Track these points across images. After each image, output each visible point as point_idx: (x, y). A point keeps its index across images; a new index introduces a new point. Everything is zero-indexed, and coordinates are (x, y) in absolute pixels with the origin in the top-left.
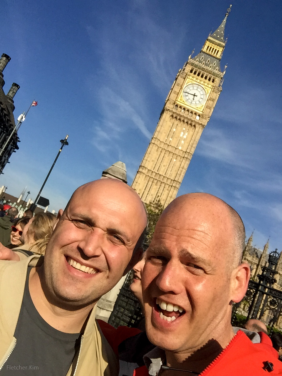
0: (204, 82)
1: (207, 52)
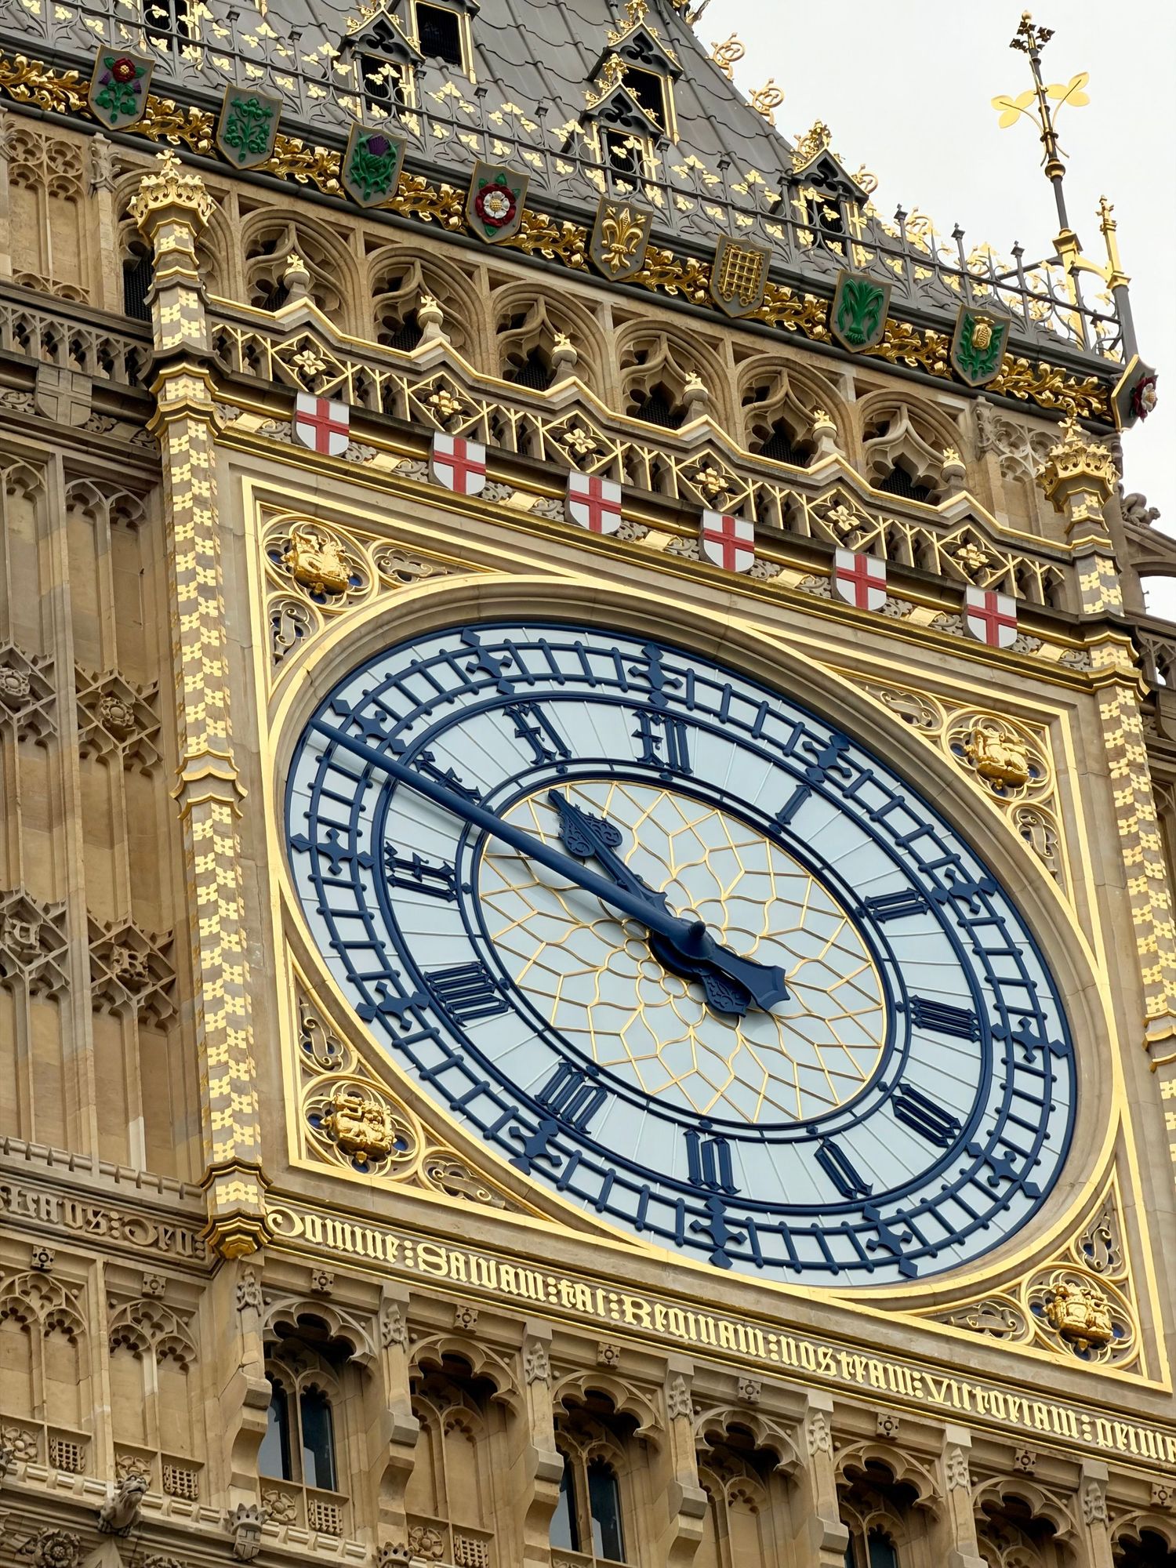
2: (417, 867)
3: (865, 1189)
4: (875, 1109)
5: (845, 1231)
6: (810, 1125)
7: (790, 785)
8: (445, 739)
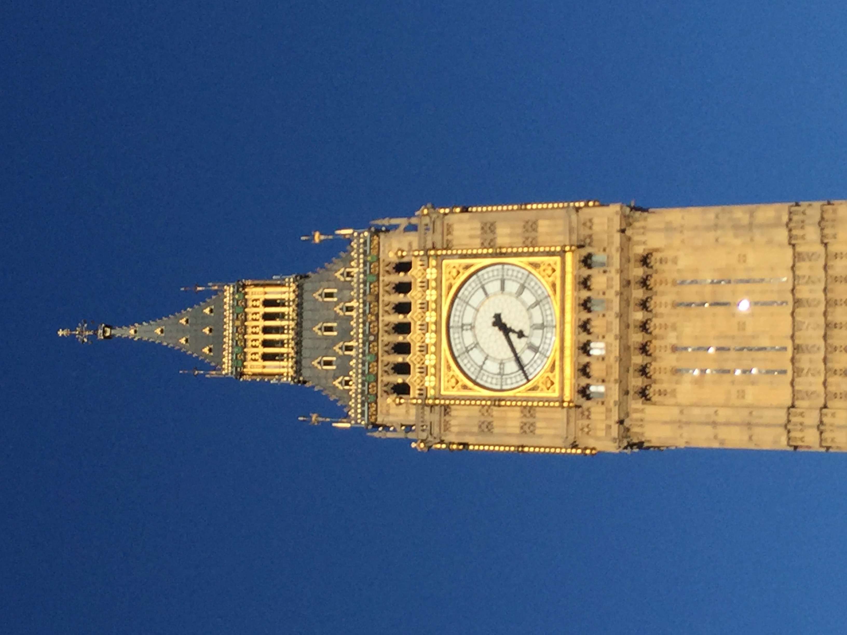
0: (425, 306)
1: (292, 353)
3: (535, 302)
4: (521, 298)
5: (544, 306)
6: (527, 310)
7: (468, 307)
8: (476, 362)
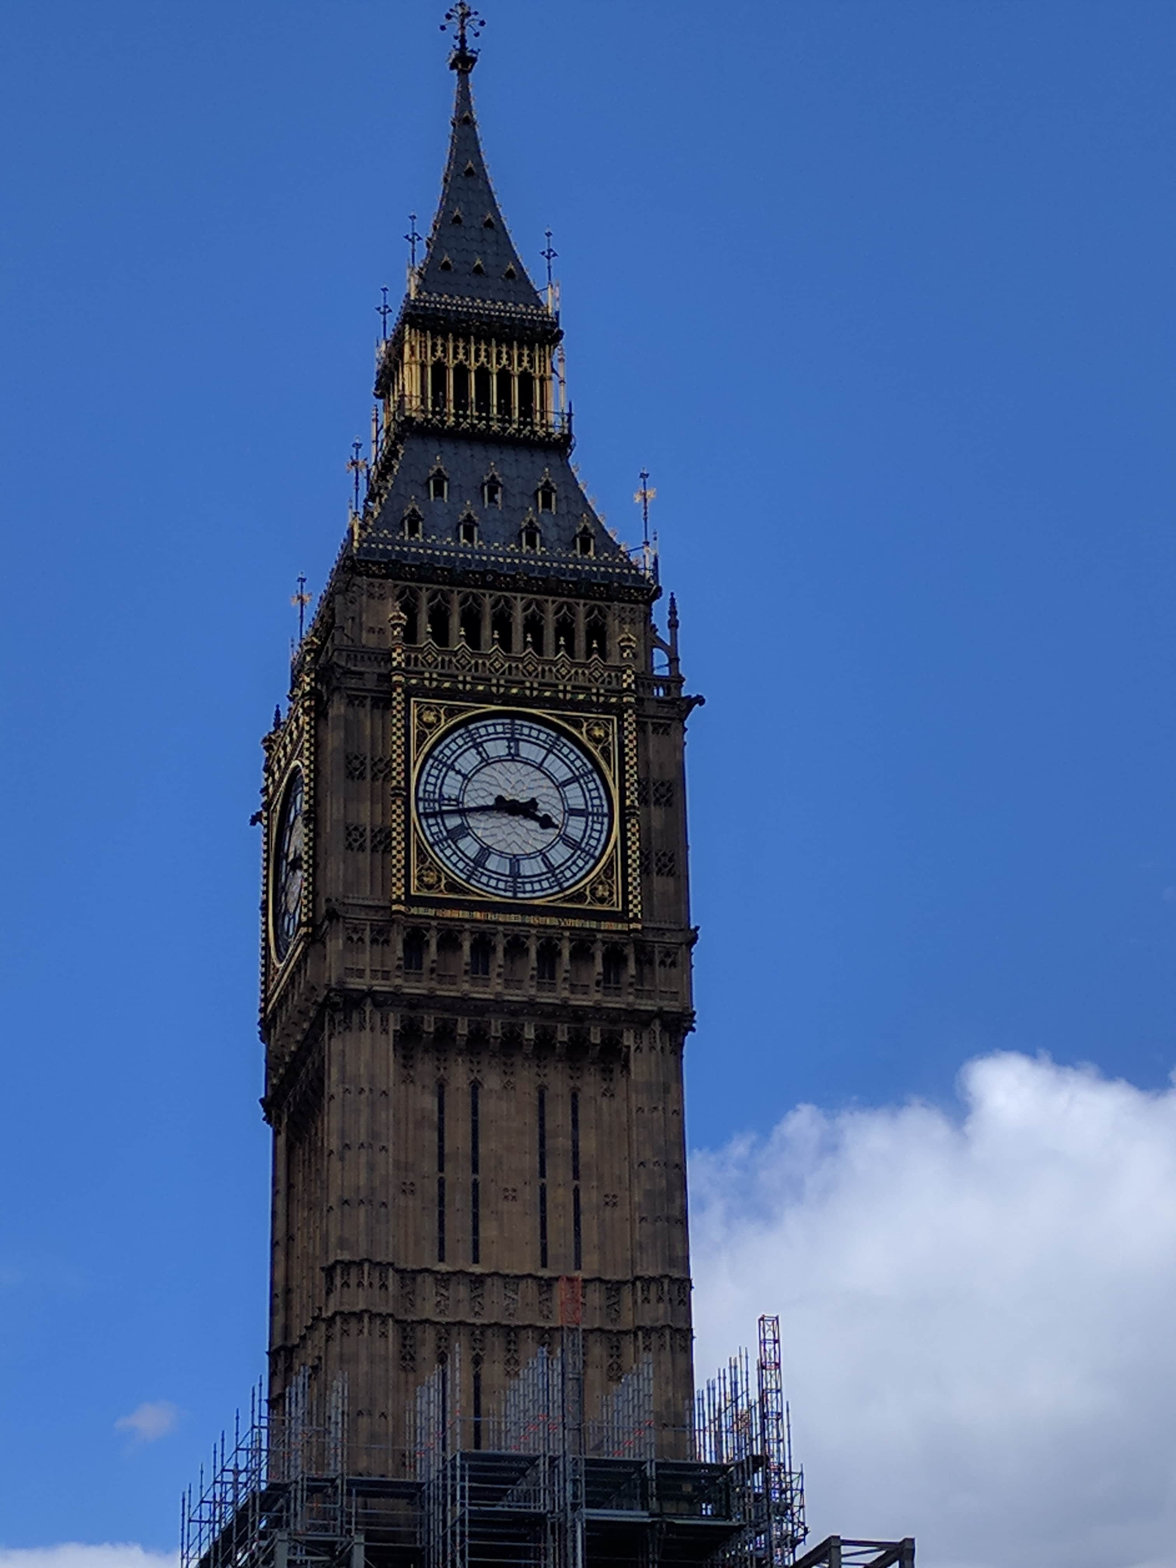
2: (450, 799)
3: (553, 866)
4: (558, 842)
5: (547, 879)
6: (540, 851)
7: (545, 752)
8: (460, 760)
